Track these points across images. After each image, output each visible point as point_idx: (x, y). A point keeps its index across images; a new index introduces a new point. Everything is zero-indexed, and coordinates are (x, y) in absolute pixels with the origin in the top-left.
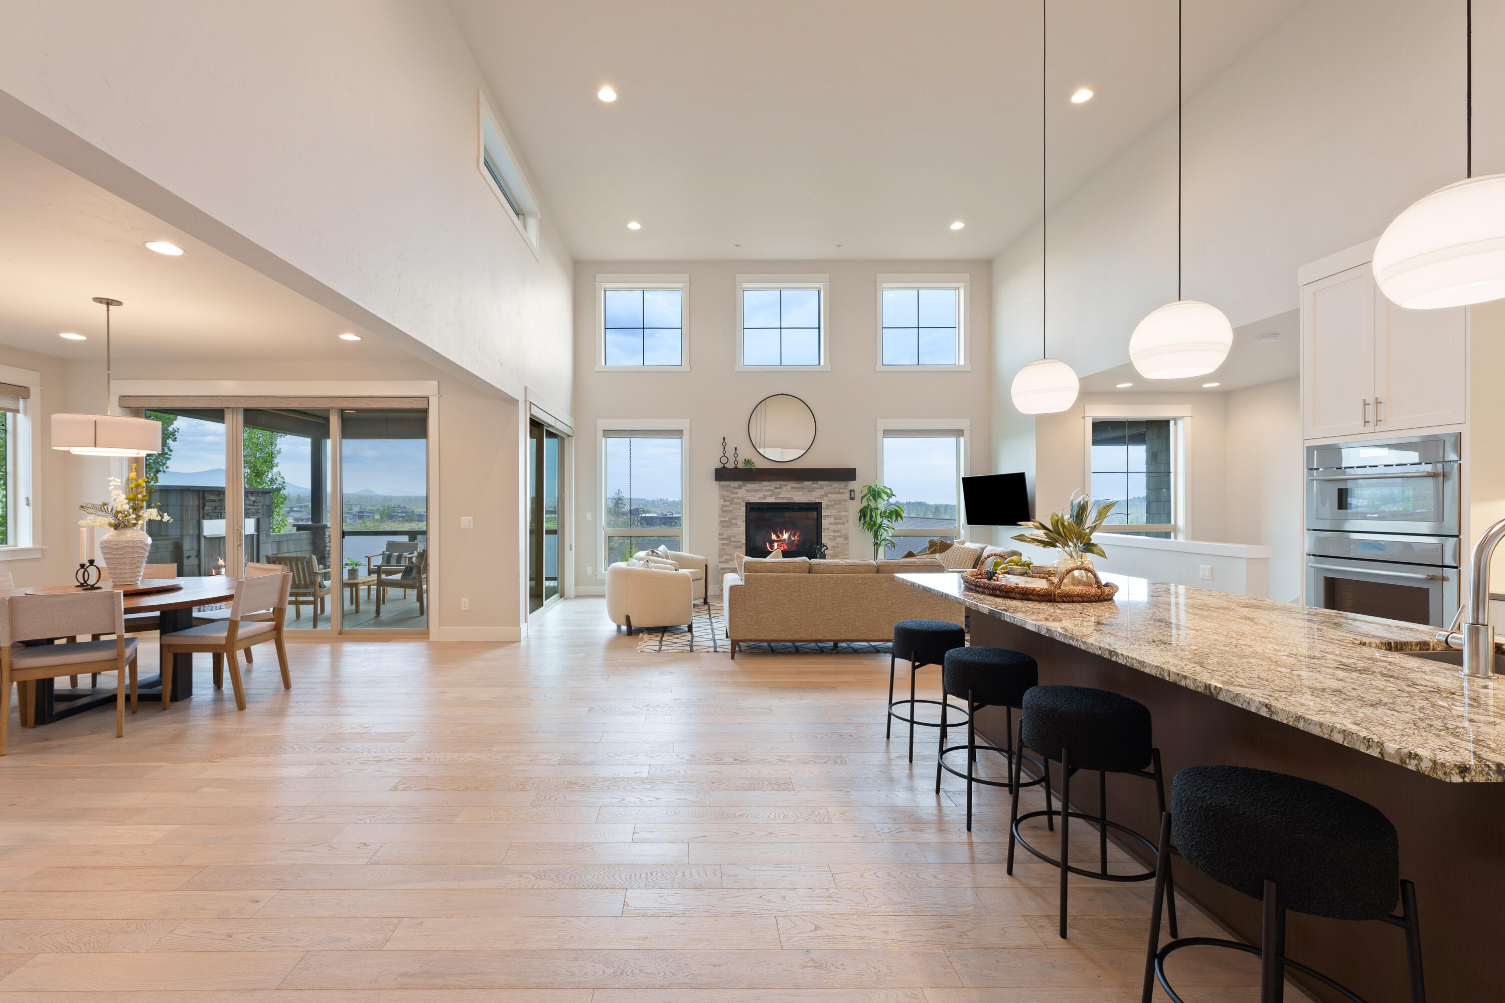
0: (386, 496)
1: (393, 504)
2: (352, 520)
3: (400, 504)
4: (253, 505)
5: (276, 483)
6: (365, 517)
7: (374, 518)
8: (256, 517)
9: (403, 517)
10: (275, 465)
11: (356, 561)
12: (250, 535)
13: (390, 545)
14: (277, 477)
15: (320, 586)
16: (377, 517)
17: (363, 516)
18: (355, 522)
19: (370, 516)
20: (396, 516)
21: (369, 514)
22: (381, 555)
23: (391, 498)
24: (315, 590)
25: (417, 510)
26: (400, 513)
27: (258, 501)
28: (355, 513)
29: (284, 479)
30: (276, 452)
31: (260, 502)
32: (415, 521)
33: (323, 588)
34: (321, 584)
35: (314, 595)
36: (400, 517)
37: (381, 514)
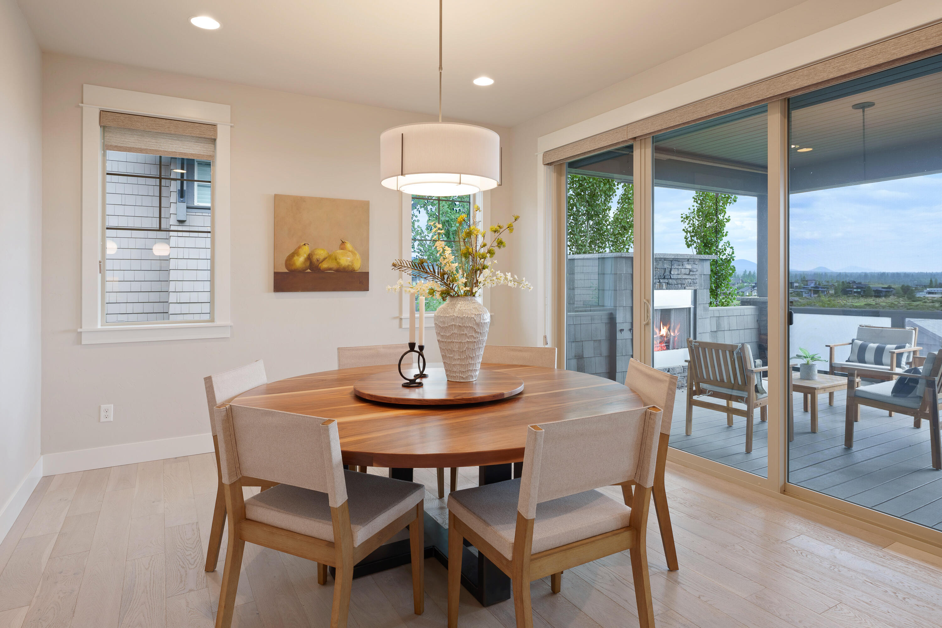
0: (840, 273)
1: (848, 280)
2: (807, 294)
3: (855, 281)
4: (689, 274)
5: (725, 254)
6: (820, 292)
7: (829, 293)
8: (693, 288)
9: (858, 293)
10: (724, 234)
11: (811, 353)
12: (686, 308)
13: (862, 329)
14: (726, 247)
15: (757, 391)
16: (832, 292)
17: (818, 291)
18: (811, 296)
19: (824, 291)
20: (851, 291)
21: (824, 290)
22: (850, 344)
23: (846, 275)
24: (749, 395)
25: (873, 286)
26: (855, 288)
27: (695, 270)
28: (810, 288)
29: (733, 250)
30: (725, 220)
31: (697, 271)
32: (872, 296)
33: (762, 394)
34: (759, 387)
35: (747, 401)
36: (855, 292)
37: (835, 289)
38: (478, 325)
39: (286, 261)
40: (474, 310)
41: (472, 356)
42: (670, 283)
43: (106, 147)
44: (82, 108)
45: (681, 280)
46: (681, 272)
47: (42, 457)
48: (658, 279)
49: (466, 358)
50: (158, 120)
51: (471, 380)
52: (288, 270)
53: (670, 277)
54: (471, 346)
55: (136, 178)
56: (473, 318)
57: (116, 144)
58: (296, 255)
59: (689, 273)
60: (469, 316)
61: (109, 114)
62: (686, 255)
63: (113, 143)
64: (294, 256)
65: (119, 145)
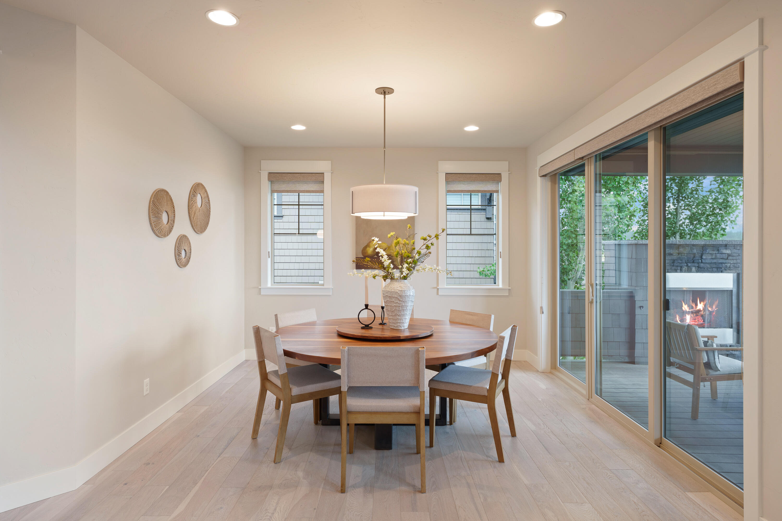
8: (734, 271)
12: (726, 290)
31: (739, 255)
33: (716, 371)
34: (712, 364)
35: (694, 375)
38: (400, 296)
39: (362, 251)
40: (399, 288)
41: (399, 314)
42: (702, 267)
43: (273, 191)
44: (260, 172)
45: (716, 264)
46: (716, 256)
47: (245, 350)
48: (685, 263)
49: (395, 315)
50: (294, 174)
51: (400, 329)
52: (363, 256)
53: (702, 261)
54: (398, 309)
55: (288, 206)
56: (398, 292)
57: (276, 189)
58: (368, 247)
59: (728, 258)
60: (395, 291)
61: (272, 174)
62: (721, 241)
63: (275, 189)
64: (367, 248)
65: (278, 190)
